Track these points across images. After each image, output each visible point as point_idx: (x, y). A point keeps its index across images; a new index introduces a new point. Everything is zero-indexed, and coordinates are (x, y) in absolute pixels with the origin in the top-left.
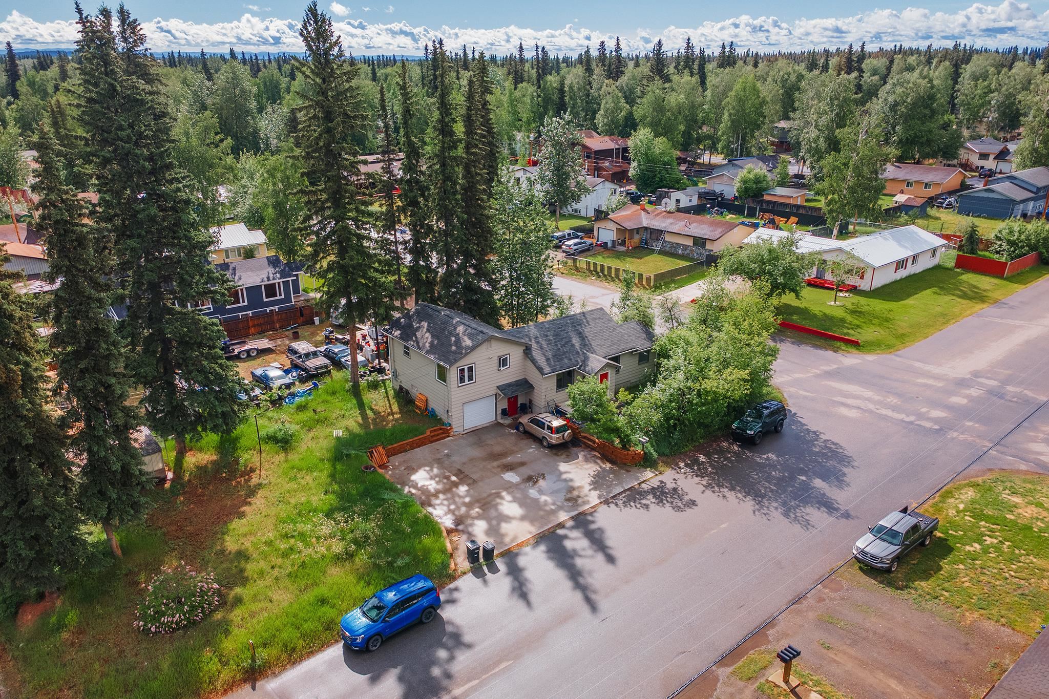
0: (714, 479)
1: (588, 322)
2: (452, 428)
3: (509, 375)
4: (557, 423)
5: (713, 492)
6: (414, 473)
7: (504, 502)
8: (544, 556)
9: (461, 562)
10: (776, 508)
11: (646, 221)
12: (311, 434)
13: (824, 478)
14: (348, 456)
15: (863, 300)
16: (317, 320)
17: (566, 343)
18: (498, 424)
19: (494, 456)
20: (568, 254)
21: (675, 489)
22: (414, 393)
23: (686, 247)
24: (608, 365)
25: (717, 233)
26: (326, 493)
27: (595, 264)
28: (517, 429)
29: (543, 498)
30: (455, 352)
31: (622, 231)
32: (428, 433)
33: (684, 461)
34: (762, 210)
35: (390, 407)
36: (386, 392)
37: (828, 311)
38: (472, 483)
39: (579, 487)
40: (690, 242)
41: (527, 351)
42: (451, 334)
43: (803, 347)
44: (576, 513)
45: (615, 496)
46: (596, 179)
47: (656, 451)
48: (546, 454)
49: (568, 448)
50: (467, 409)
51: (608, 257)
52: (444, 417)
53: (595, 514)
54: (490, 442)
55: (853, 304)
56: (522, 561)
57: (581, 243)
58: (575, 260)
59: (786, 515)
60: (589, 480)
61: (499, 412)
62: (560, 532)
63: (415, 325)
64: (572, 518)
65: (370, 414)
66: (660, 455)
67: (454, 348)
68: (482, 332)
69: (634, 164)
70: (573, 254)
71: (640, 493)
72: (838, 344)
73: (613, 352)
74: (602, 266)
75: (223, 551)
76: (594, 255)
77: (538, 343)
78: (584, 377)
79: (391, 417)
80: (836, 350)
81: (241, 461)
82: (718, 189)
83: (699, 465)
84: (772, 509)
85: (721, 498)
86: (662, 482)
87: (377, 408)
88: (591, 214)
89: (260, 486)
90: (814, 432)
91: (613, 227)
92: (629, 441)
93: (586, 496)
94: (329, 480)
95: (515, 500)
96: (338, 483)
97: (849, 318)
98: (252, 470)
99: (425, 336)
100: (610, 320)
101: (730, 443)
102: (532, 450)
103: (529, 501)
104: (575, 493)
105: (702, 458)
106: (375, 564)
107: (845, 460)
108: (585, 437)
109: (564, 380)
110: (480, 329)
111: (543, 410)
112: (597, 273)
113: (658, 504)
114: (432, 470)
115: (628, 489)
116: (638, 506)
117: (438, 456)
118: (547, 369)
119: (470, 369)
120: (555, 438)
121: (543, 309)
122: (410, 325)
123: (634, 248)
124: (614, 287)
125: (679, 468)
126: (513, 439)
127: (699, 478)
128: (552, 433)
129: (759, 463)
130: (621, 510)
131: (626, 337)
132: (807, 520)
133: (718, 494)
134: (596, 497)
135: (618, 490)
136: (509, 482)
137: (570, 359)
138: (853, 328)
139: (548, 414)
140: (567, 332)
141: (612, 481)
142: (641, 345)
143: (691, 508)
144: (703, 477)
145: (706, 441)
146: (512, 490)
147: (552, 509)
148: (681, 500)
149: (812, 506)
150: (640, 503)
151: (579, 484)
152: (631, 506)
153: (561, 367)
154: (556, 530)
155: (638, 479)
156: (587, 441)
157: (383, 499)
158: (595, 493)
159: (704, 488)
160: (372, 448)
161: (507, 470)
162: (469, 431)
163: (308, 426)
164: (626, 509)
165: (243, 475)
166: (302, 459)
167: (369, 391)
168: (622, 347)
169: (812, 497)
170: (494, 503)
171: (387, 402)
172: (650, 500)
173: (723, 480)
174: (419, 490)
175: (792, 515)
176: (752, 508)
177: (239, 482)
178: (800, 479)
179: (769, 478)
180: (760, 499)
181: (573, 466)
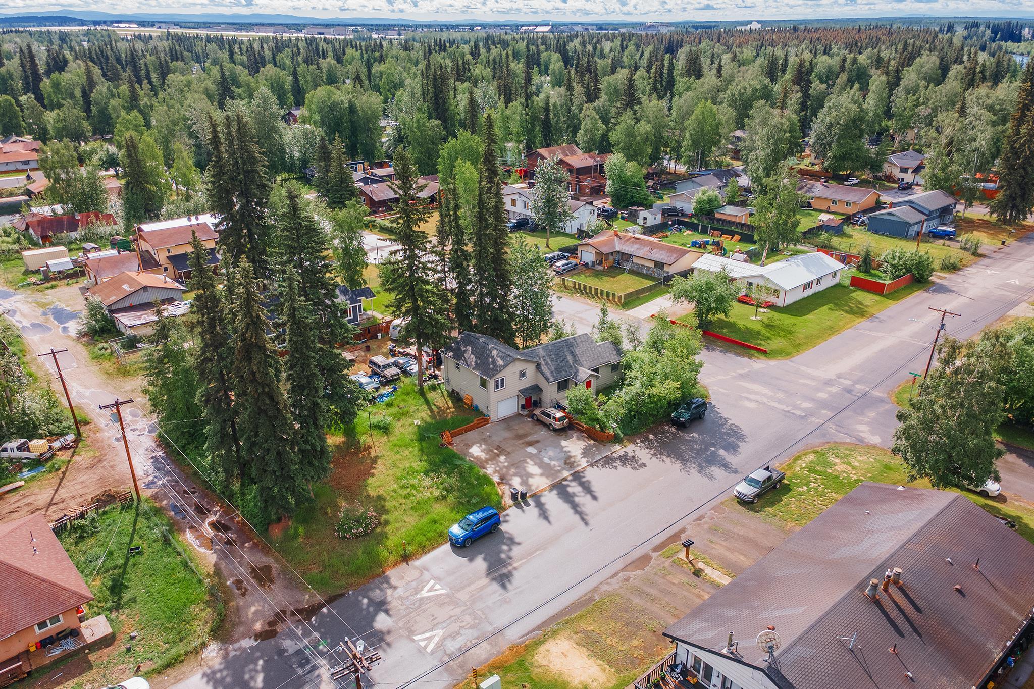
0: (658, 450)
1: (578, 344)
2: (490, 418)
3: (526, 383)
4: (559, 415)
5: (657, 458)
6: (470, 448)
7: (529, 465)
8: (556, 496)
9: (507, 500)
10: (694, 468)
11: (618, 246)
12: (400, 424)
13: (726, 449)
14: (428, 437)
16: (379, 335)
17: (564, 360)
18: (519, 415)
19: (519, 437)
20: (559, 273)
21: (633, 457)
22: (463, 394)
23: (649, 268)
24: (592, 375)
25: (673, 258)
26: (420, 461)
27: (579, 284)
28: (532, 418)
29: (553, 463)
30: (492, 370)
31: (599, 254)
32: (475, 421)
33: (640, 439)
34: (713, 228)
35: (447, 403)
36: (442, 393)
37: (750, 325)
38: (508, 454)
39: (574, 456)
42: (488, 356)
43: (728, 355)
44: (572, 471)
45: (597, 461)
47: (622, 432)
48: (552, 435)
49: (567, 430)
50: (499, 405)
52: (485, 411)
53: (585, 472)
54: (516, 427)
55: (769, 318)
56: (543, 500)
57: (568, 263)
58: (563, 279)
60: (580, 451)
61: (520, 406)
63: (463, 349)
64: (572, 475)
65: (434, 408)
66: (625, 434)
67: (491, 366)
68: (509, 355)
69: (609, 182)
70: (562, 274)
71: (612, 459)
72: (753, 352)
73: (595, 365)
74: (585, 286)
75: (368, 496)
77: (545, 360)
78: (576, 384)
79: (449, 411)
80: (750, 357)
81: (361, 441)
83: (649, 441)
84: (691, 468)
85: (662, 462)
86: (625, 452)
87: (438, 404)
88: (575, 232)
89: (377, 457)
90: (725, 419)
91: (592, 250)
92: (605, 426)
93: (579, 461)
94: (420, 452)
95: (536, 464)
96: (427, 454)
97: (764, 331)
98: (370, 447)
99: (471, 357)
100: (592, 342)
101: (669, 427)
102: (543, 433)
103: (544, 465)
104: (572, 460)
106: (459, 502)
107: (741, 437)
108: (576, 423)
109: (563, 385)
110: (507, 352)
111: (549, 405)
112: (581, 291)
113: (623, 466)
114: (481, 446)
115: (605, 457)
116: (611, 467)
117: (484, 437)
118: (551, 379)
119: (502, 381)
120: (558, 425)
121: (544, 329)
122: (459, 349)
123: (609, 267)
124: (594, 304)
125: (637, 443)
126: (530, 424)
127: (649, 450)
128: (556, 421)
129: (687, 439)
130: (600, 469)
131: (603, 354)
132: (712, 475)
133: (659, 459)
134: (585, 462)
135: (599, 457)
136: (531, 453)
137: (566, 371)
138: (765, 340)
139: (552, 409)
140: (564, 352)
141: (595, 452)
142: (614, 359)
143: (643, 468)
144: (651, 449)
145: (655, 425)
146: (533, 458)
147: (559, 469)
148: (637, 463)
149: (716, 466)
150: (612, 465)
151: (575, 454)
152: (607, 467)
153: (560, 377)
154: (562, 481)
155: (611, 450)
156: (578, 425)
157: (457, 464)
158: (584, 460)
159: (651, 456)
160: (442, 432)
161: (529, 446)
162: (500, 419)
163: (397, 418)
164: (604, 469)
165: (365, 450)
166: (400, 439)
167: (430, 392)
168: (601, 361)
169: (717, 461)
170: (523, 466)
171: (444, 400)
172: (618, 463)
173: (664, 451)
174: (475, 459)
175: (703, 472)
176: (680, 467)
177: (364, 455)
178: (711, 449)
179: (692, 449)
180: (685, 462)
181: (570, 442)
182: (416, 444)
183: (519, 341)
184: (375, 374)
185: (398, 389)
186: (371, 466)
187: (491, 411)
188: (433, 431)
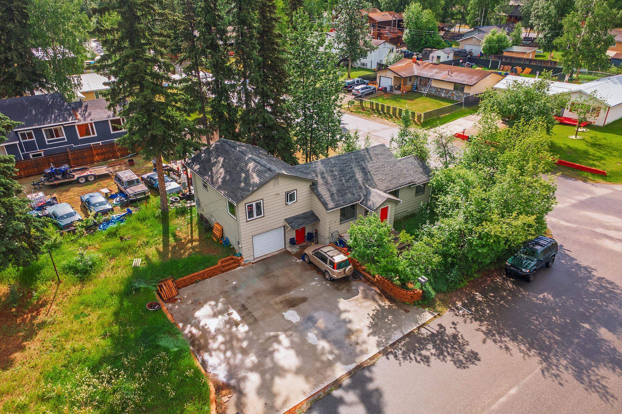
0: (493, 325)
1: (371, 158)
2: (242, 258)
3: (296, 209)
4: (339, 258)
5: (495, 341)
6: (199, 309)
7: (281, 348)
10: (566, 368)
11: (417, 70)
12: (113, 263)
14: (137, 290)
15: (600, 135)
17: (351, 178)
18: (285, 253)
19: (278, 290)
20: (357, 97)
21: (455, 336)
22: (213, 221)
23: (448, 91)
24: (388, 200)
25: (473, 81)
26: (104, 336)
27: (377, 104)
28: (303, 259)
29: (321, 345)
30: (243, 189)
31: (398, 78)
32: (219, 264)
33: (461, 300)
34: (503, 63)
35: (192, 233)
36: (191, 219)
38: (253, 322)
39: (357, 331)
40: (451, 87)
41: (314, 186)
42: (242, 170)
44: (352, 366)
45: (394, 344)
46: (379, 40)
47: (434, 289)
48: (328, 288)
49: (350, 281)
50: (256, 240)
51: (387, 99)
52: (236, 247)
53: (374, 369)
54: (277, 273)
55: (592, 138)
57: (367, 88)
58: (361, 101)
59: (579, 378)
60: (367, 322)
61: (288, 241)
62: (337, 393)
63: (213, 160)
64: (350, 374)
65: (171, 240)
66: (438, 293)
67: (243, 185)
68: (269, 169)
69: (407, 31)
70: (360, 97)
71: (419, 342)
72: (586, 174)
73: (393, 186)
74: (383, 106)
76: (376, 97)
77: (323, 178)
78: (366, 212)
79: (189, 245)
80: (585, 180)
82: (468, 48)
83: (476, 305)
84: (562, 369)
85: (504, 351)
86: (441, 326)
87: (180, 234)
88: (375, 67)
89: (43, 324)
90: (585, 268)
91: (391, 75)
92: (409, 281)
93: (364, 342)
94: (113, 318)
95: (293, 346)
96: (121, 324)
97: (591, 150)
99: (219, 172)
100: (391, 155)
101: (504, 279)
102: (315, 282)
103: (306, 347)
105: (479, 297)
108: (364, 270)
109: (348, 214)
110: (269, 166)
111: (328, 242)
112: (379, 112)
113: (438, 356)
114: (216, 305)
115: (409, 335)
116: (419, 358)
117: (226, 288)
118: (331, 205)
119: (258, 206)
120: (336, 273)
121: (333, 143)
122: (209, 160)
123: (407, 92)
124: (392, 123)
125: (457, 308)
126: (298, 269)
127: (478, 323)
128: (334, 268)
129: (536, 304)
130: (400, 363)
131: (405, 172)
132: (604, 387)
133: (499, 344)
134: (375, 345)
135: (398, 335)
136: (289, 322)
137: (354, 194)
138: (597, 160)
139: (331, 248)
140: (352, 168)
141: (390, 324)
142: (419, 179)
143: (473, 363)
144: (481, 321)
145: (480, 275)
146: (291, 333)
147: (329, 360)
148: (462, 352)
149: (605, 366)
150: (420, 355)
151: (358, 327)
152: (411, 359)
153: (344, 202)
154: (331, 390)
155: (417, 322)
156: (367, 275)
157: (158, 346)
158: (374, 340)
159: (484, 337)
160: (162, 282)
161: (289, 307)
162: (258, 259)
163: (111, 255)
164: (406, 361)
165: (31, 311)
166: (95, 293)
167: (176, 217)
168: (402, 181)
169: (603, 354)
170: (271, 349)
171: (190, 229)
172: (430, 350)
173: (503, 325)
174: (200, 330)
175: (586, 379)
176: (540, 367)
177: (24, 320)
178: (583, 327)
179: (550, 325)
180: (546, 353)
181: (353, 303)
182: (115, 301)
183: (300, 156)
184: (121, 192)
185: (133, 213)
186: (20, 343)
187: (243, 248)
188: (151, 279)
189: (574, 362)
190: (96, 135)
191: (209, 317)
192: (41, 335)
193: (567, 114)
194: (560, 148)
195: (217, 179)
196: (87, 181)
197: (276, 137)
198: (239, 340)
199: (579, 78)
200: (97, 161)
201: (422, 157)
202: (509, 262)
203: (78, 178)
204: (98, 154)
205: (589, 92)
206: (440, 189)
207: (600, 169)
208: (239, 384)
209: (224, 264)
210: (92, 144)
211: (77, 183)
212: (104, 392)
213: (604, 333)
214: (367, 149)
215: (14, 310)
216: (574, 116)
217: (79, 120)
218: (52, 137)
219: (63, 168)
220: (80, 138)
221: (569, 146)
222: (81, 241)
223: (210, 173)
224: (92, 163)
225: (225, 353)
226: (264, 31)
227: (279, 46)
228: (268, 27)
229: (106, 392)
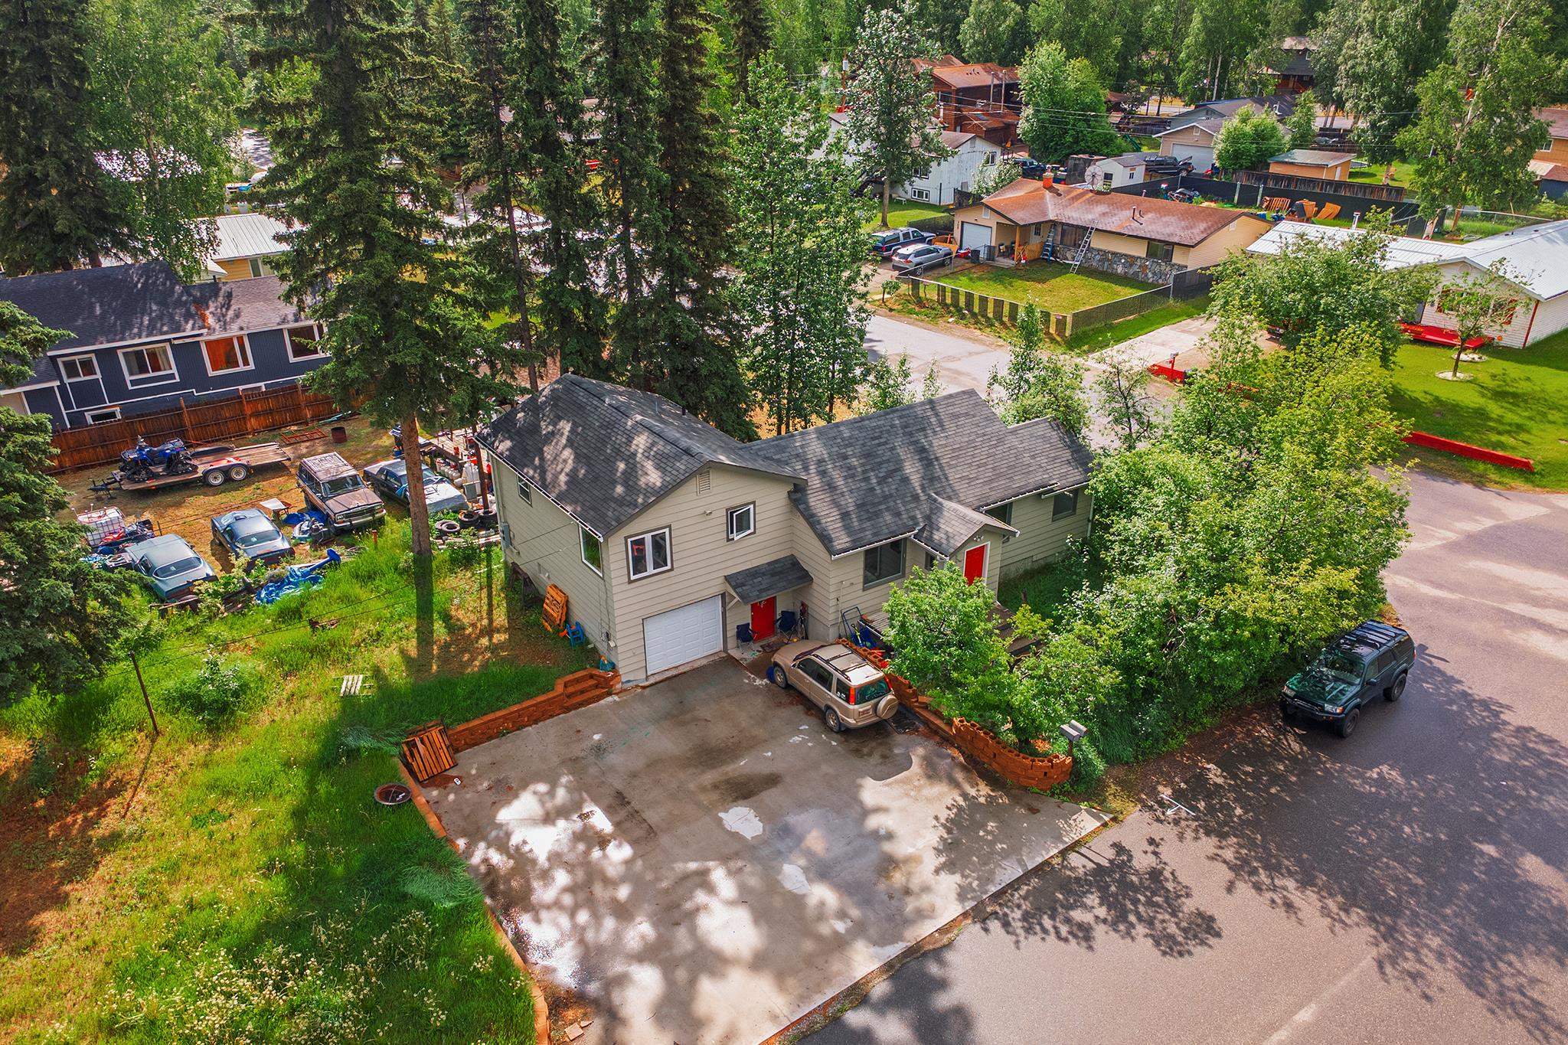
0: (1252, 844)
1: (941, 424)
2: (616, 675)
3: (753, 551)
4: (861, 675)
5: (1258, 887)
6: (508, 802)
7: (714, 904)
10: (1441, 957)
11: (1054, 209)
12: (291, 686)
14: (353, 754)
15: (1514, 370)
17: (890, 474)
18: (727, 662)
19: (708, 756)
20: (904, 273)
21: (1155, 875)
22: (544, 581)
23: (1131, 260)
24: (986, 530)
25: (1196, 233)
26: (268, 870)
27: (955, 292)
28: (770, 676)
29: (817, 894)
30: (621, 502)
31: (1007, 228)
32: (559, 689)
33: (1170, 783)
34: (1269, 192)
35: (490, 612)
36: (489, 576)
37: (1444, 394)
38: (644, 836)
39: (908, 860)
40: (1139, 250)
42: (618, 453)
44: (894, 950)
45: (1001, 893)
46: (958, 134)
47: (1102, 754)
48: (833, 750)
49: (888, 734)
50: (653, 629)
51: (980, 279)
52: (602, 647)
53: (950, 956)
54: (704, 712)
55: (1494, 376)
57: (929, 251)
58: (916, 285)
59: (1475, 984)
60: (933, 836)
61: (732, 632)
62: (856, 1018)
63: (546, 428)
64: (892, 969)
65: (439, 629)
67: (619, 489)
68: (687, 452)
69: (1029, 111)
70: (913, 273)
71: (1065, 888)
72: (1481, 467)
73: (996, 494)
74: (969, 297)
76: (953, 275)
77: (823, 473)
78: (930, 561)
79: (484, 641)
80: (1480, 482)
82: (1180, 154)
83: (1209, 796)
84: (1430, 958)
85: (1281, 912)
86: (1119, 848)
87: (461, 614)
88: (948, 199)
89: (113, 840)
90: (1485, 704)
91: (989, 219)
92: (1037, 733)
93: (926, 889)
94: (290, 824)
95: (745, 897)
96: (310, 839)
97: (1494, 409)
98: (115, 790)
99: (562, 458)
100: (992, 418)
101: (1279, 731)
102: (800, 737)
103: (777, 902)
105: (1215, 774)
108: (926, 707)
109: (884, 564)
110: (685, 442)
111: (832, 633)
112: (959, 310)
113: (1114, 925)
114: (551, 793)
115: (1038, 870)
116: (1064, 930)
117: (576, 750)
118: (841, 540)
119: (659, 545)
120: (855, 714)
121: (845, 388)
122: (534, 429)
123: (1030, 262)
124: (992, 339)
125: (1161, 803)
126: (758, 703)
127: (1213, 840)
128: (848, 700)
129: (1361, 795)
130: (1017, 942)
131: (1027, 460)
132: (1537, 1004)
133: (1269, 895)
134: (953, 896)
135: (1010, 872)
136: (736, 836)
137: (898, 514)
138: (1508, 432)
139: (840, 650)
140: (893, 449)
141: (992, 843)
142: (1062, 477)
143: (1203, 943)
144: (1222, 836)
145: (1217, 720)
146: (740, 864)
147: (836, 933)
148: (1174, 914)
149: (1539, 952)
150: (1068, 921)
151: (910, 850)
152: (1045, 931)
153: (875, 534)
154: (843, 1011)
155: (1059, 838)
156: (932, 718)
157: (405, 896)
158: (949, 883)
159: (1230, 875)
160: (413, 733)
161: (735, 800)
162: (658, 678)
163: (287, 665)
164: (1031, 938)
165: (84, 807)
166: (246, 760)
167: (451, 571)
168: (1019, 482)
169: (1531, 920)
170: (688, 905)
171: (485, 600)
172: (1092, 910)
173: (1278, 849)
174: (510, 857)
175: (1492, 985)
176: (1374, 952)
177: (65, 829)
178: (1482, 853)
179: (1397, 847)
180: (1388, 919)
181: (897, 791)
182: (296, 780)
183: (762, 418)
184: (313, 509)
185: (344, 559)
186: (56, 888)
187: (620, 650)
188: (389, 726)
189: (1461, 942)
190: (252, 366)
191: (533, 822)
192: (109, 865)
193: (1431, 317)
194: (1415, 402)
195: (556, 477)
196: (228, 479)
197: (704, 372)
198: (609, 882)
199: (1459, 230)
200: (255, 432)
201: (1069, 424)
202: (1290, 688)
203: (207, 473)
204: (256, 414)
205: (1485, 263)
206: (1116, 502)
207: (1517, 456)
208: (608, 993)
209: (571, 689)
210: (241, 388)
211: (202, 484)
212: (266, 1012)
213: (1533, 867)
214: (931, 402)
215: (41, 803)
216: (1450, 322)
217: (212, 328)
218: (141, 372)
219: (168, 447)
220: (211, 373)
221: (1437, 399)
222: (211, 630)
223: (537, 461)
224: (241, 435)
225: (572, 915)
226: (674, 107)
227: (711, 146)
228: (684, 99)
229: (272, 1013)
